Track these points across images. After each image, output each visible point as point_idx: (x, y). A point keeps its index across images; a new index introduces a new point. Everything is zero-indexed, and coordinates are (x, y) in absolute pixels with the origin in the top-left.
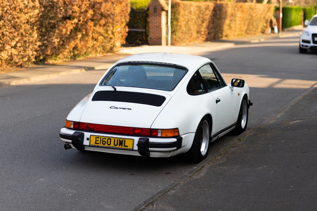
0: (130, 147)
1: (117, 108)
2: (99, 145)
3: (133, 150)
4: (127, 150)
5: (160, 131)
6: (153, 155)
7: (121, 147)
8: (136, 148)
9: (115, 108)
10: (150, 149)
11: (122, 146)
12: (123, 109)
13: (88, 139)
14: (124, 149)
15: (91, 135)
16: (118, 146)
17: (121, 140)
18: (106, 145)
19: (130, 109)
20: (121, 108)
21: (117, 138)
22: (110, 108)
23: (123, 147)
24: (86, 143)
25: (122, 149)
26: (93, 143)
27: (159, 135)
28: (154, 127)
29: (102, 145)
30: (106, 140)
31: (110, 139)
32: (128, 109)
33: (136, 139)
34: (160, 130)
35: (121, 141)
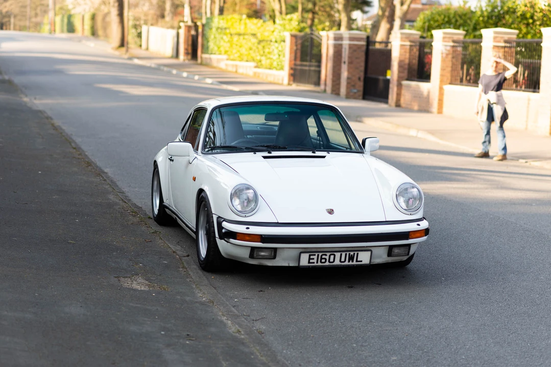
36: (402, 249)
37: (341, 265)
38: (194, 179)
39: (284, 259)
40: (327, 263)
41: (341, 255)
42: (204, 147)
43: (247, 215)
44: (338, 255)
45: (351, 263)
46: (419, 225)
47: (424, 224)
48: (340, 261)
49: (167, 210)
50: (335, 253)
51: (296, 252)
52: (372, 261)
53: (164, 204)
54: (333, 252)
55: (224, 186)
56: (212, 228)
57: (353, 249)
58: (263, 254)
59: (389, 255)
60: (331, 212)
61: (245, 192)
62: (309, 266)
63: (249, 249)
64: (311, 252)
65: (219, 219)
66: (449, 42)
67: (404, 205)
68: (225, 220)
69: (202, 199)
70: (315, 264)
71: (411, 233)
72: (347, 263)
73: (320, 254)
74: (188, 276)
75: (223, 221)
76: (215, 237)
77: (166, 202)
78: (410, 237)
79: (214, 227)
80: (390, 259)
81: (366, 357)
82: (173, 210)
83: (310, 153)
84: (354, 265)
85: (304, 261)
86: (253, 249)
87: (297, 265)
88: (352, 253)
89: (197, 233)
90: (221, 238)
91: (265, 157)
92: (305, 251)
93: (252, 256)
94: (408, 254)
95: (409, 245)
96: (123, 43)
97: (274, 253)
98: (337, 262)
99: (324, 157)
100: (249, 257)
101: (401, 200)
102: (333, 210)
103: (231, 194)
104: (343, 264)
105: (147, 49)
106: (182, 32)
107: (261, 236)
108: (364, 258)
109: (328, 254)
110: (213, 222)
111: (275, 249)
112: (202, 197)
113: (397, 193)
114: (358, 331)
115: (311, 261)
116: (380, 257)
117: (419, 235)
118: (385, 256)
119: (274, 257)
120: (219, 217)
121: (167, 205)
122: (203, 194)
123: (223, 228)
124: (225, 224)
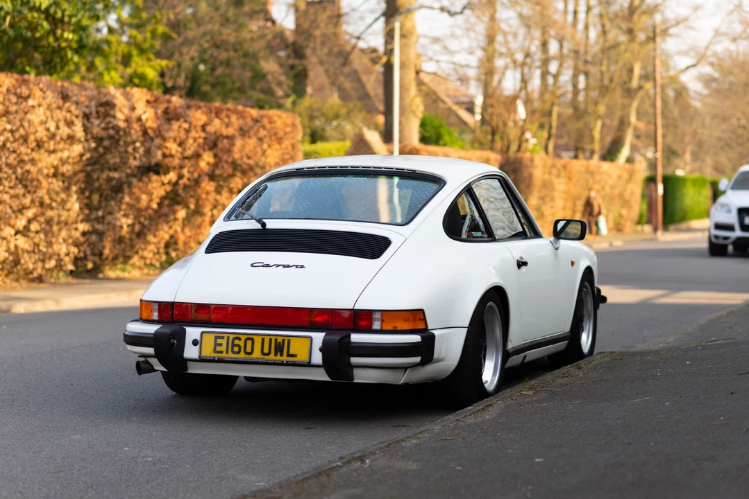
0: (302, 357)
1: (268, 266)
2: (224, 355)
3: (309, 365)
4: (294, 364)
5: (377, 316)
6: (361, 377)
7: (279, 358)
8: (317, 358)
9: (263, 266)
10: (354, 360)
11: (282, 355)
12: (284, 266)
13: (195, 343)
14: (288, 364)
15: (203, 333)
16: (272, 357)
17: (280, 340)
18: (242, 356)
19: (302, 267)
20: (279, 266)
21: (269, 335)
22: (252, 265)
23: (285, 358)
24: (190, 352)
25: (282, 364)
26: (208, 352)
27: (376, 326)
28: (362, 305)
29: (231, 355)
30: (242, 343)
31: (250, 338)
32: (297, 266)
33: (318, 337)
34: (377, 313)
35: (280, 342)
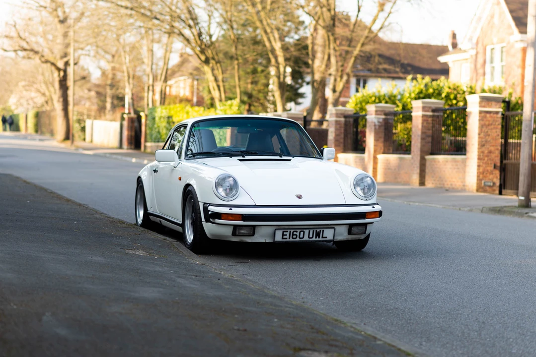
36: (360, 228)
37: (309, 241)
38: (180, 179)
39: (262, 236)
40: (298, 239)
41: (309, 231)
42: (186, 155)
43: (229, 199)
44: (307, 232)
45: (317, 239)
46: (374, 207)
47: (378, 208)
48: (309, 237)
49: (151, 217)
50: (304, 230)
51: (271, 230)
52: (335, 238)
53: (148, 212)
54: (302, 229)
55: (208, 179)
56: (199, 215)
57: (320, 227)
58: (243, 231)
59: (350, 233)
60: (300, 197)
61: (227, 180)
62: (283, 241)
63: (232, 227)
64: (284, 229)
65: (205, 205)
66: (381, 115)
67: (361, 193)
68: (210, 205)
69: (188, 193)
70: (288, 240)
71: (367, 214)
72: (314, 239)
73: (292, 231)
74: (180, 252)
75: (209, 206)
76: (201, 221)
77: (150, 210)
78: (367, 217)
79: (200, 213)
80: (351, 237)
81: (338, 290)
82: (158, 214)
83: (278, 158)
84: (320, 241)
85: (279, 237)
86: (235, 227)
87: (272, 241)
88: (318, 230)
89: (183, 225)
90: (207, 221)
91: (241, 160)
92: (279, 228)
93: (234, 234)
94: (365, 233)
95: (366, 225)
96: (68, 136)
97: (253, 230)
98: (306, 238)
99: (290, 160)
100: (232, 235)
101: (358, 189)
102: (301, 196)
103: (216, 183)
104: (311, 239)
105: (92, 141)
106: (125, 123)
107: (242, 215)
108: (329, 234)
109: (299, 231)
110: (199, 209)
111: (254, 227)
112: (189, 191)
113: (355, 183)
114: (328, 279)
115: (284, 237)
116: (341, 235)
117: (373, 216)
118: (346, 234)
119: (253, 235)
120: (205, 203)
121: (152, 212)
122: (189, 188)
123: (209, 211)
124: (211, 208)
